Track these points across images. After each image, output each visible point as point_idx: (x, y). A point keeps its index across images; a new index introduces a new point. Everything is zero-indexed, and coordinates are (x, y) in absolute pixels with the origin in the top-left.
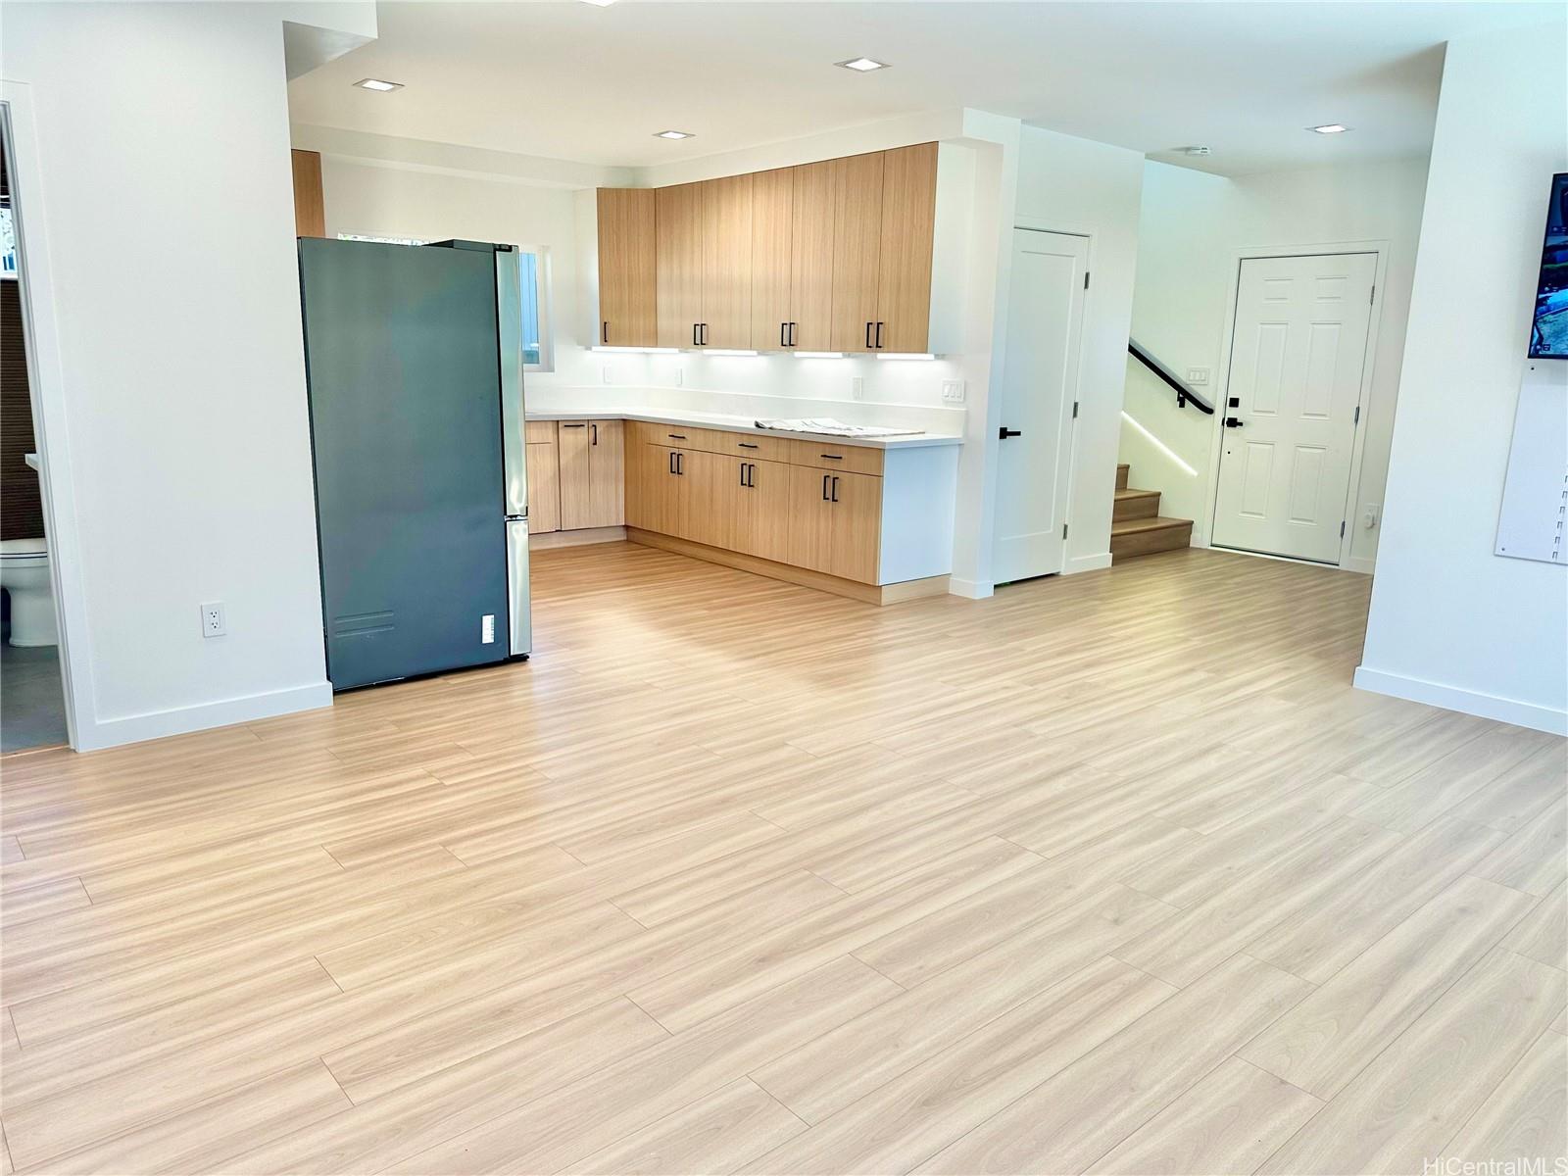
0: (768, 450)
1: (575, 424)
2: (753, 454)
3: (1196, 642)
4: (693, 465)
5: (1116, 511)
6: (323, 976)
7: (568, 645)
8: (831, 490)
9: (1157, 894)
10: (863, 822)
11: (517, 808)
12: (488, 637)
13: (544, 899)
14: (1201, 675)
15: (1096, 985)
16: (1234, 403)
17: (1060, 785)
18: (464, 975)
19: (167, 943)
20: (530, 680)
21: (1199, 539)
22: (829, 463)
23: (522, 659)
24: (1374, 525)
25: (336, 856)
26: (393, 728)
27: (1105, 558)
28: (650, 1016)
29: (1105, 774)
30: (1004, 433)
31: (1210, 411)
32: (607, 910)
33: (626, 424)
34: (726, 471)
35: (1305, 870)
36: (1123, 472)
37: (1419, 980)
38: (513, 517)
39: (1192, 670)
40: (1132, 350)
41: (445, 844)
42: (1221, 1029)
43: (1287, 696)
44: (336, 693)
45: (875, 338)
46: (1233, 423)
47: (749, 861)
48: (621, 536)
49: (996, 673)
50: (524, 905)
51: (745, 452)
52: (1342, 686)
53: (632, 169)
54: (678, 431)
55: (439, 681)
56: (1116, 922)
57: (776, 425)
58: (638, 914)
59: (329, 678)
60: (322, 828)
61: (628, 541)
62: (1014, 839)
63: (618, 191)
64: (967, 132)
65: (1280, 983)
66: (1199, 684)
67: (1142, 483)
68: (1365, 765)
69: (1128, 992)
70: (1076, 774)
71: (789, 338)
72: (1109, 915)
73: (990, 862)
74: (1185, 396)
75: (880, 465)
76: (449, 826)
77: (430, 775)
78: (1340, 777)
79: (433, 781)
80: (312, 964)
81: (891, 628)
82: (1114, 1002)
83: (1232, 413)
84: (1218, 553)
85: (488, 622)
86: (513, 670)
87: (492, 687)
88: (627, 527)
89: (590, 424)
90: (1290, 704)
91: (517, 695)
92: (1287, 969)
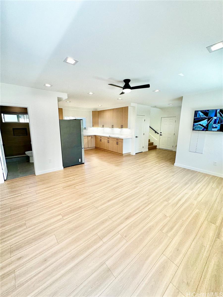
0: (110, 139)
1: (90, 136)
2: (109, 139)
3: (157, 160)
4: (103, 140)
5: (149, 144)
6: (61, 203)
7: (89, 161)
8: (117, 143)
9: (152, 192)
10: (120, 183)
11: (83, 182)
12: (80, 161)
13: (85, 193)
14: (158, 164)
15: (146, 203)
16: (161, 133)
17: (142, 179)
18: (76, 203)
19: (44, 199)
20: (84, 166)
21: (158, 147)
22: (117, 140)
23: (84, 163)
24: (176, 146)
25: (63, 188)
26: (70, 172)
27: (147, 150)
28: (96, 208)
29: (147, 177)
30: (136, 137)
31: (158, 134)
32: (92, 194)
33: (95, 136)
34: (106, 141)
35: (169, 188)
36: (149, 140)
37: (181, 202)
38: (83, 148)
39: (156, 164)
40: (150, 127)
41: (75, 186)
42: (159, 209)
43: (167, 167)
44: (64, 168)
45: (122, 127)
46: (161, 135)
47: (108, 188)
48: (95, 148)
49: (135, 164)
50: (83, 194)
51: (108, 139)
52: (173, 165)
53: (96, 109)
54: (101, 137)
55: (75, 166)
56: (148, 195)
57: (111, 136)
58: (95, 195)
59: (63, 166)
60: (61, 185)
61: (96, 148)
62: (137, 185)
63: (94, 111)
64: (131, 105)
65: (166, 203)
66: (158, 165)
67: (151, 141)
68: (175, 175)
69: (149, 204)
70: (144, 177)
71: (113, 127)
72: (147, 195)
73: (134, 188)
74: (156, 132)
75: (123, 141)
76: (75, 184)
77: (73, 178)
78: (172, 177)
79: (74, 178)
80: (60, 202)
81: (124, 159)
82: (147, 206)
83: (161, 134)
84: (160, 149)
85: (80, 159)
86: (83, 165)
87: (80, 167)
88: (95, 147)
89: (92, 136)
90: (167, 168)
91: (83, 168)
92: (166, 201)
